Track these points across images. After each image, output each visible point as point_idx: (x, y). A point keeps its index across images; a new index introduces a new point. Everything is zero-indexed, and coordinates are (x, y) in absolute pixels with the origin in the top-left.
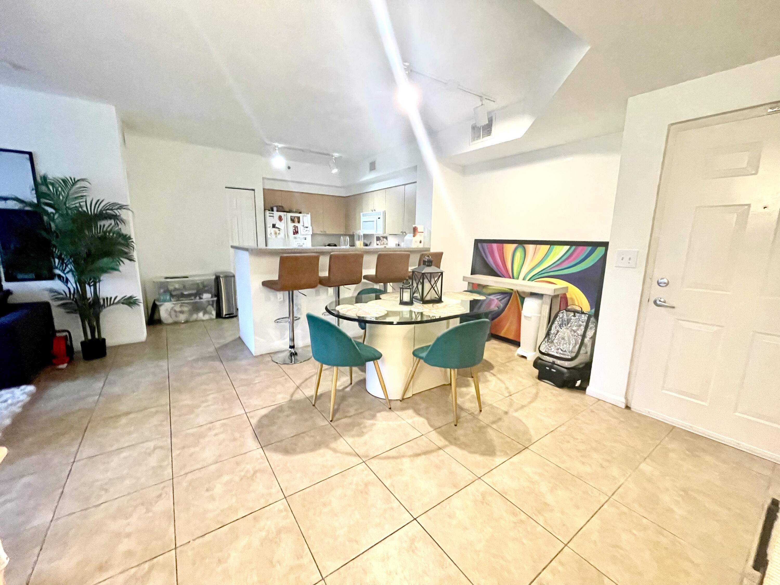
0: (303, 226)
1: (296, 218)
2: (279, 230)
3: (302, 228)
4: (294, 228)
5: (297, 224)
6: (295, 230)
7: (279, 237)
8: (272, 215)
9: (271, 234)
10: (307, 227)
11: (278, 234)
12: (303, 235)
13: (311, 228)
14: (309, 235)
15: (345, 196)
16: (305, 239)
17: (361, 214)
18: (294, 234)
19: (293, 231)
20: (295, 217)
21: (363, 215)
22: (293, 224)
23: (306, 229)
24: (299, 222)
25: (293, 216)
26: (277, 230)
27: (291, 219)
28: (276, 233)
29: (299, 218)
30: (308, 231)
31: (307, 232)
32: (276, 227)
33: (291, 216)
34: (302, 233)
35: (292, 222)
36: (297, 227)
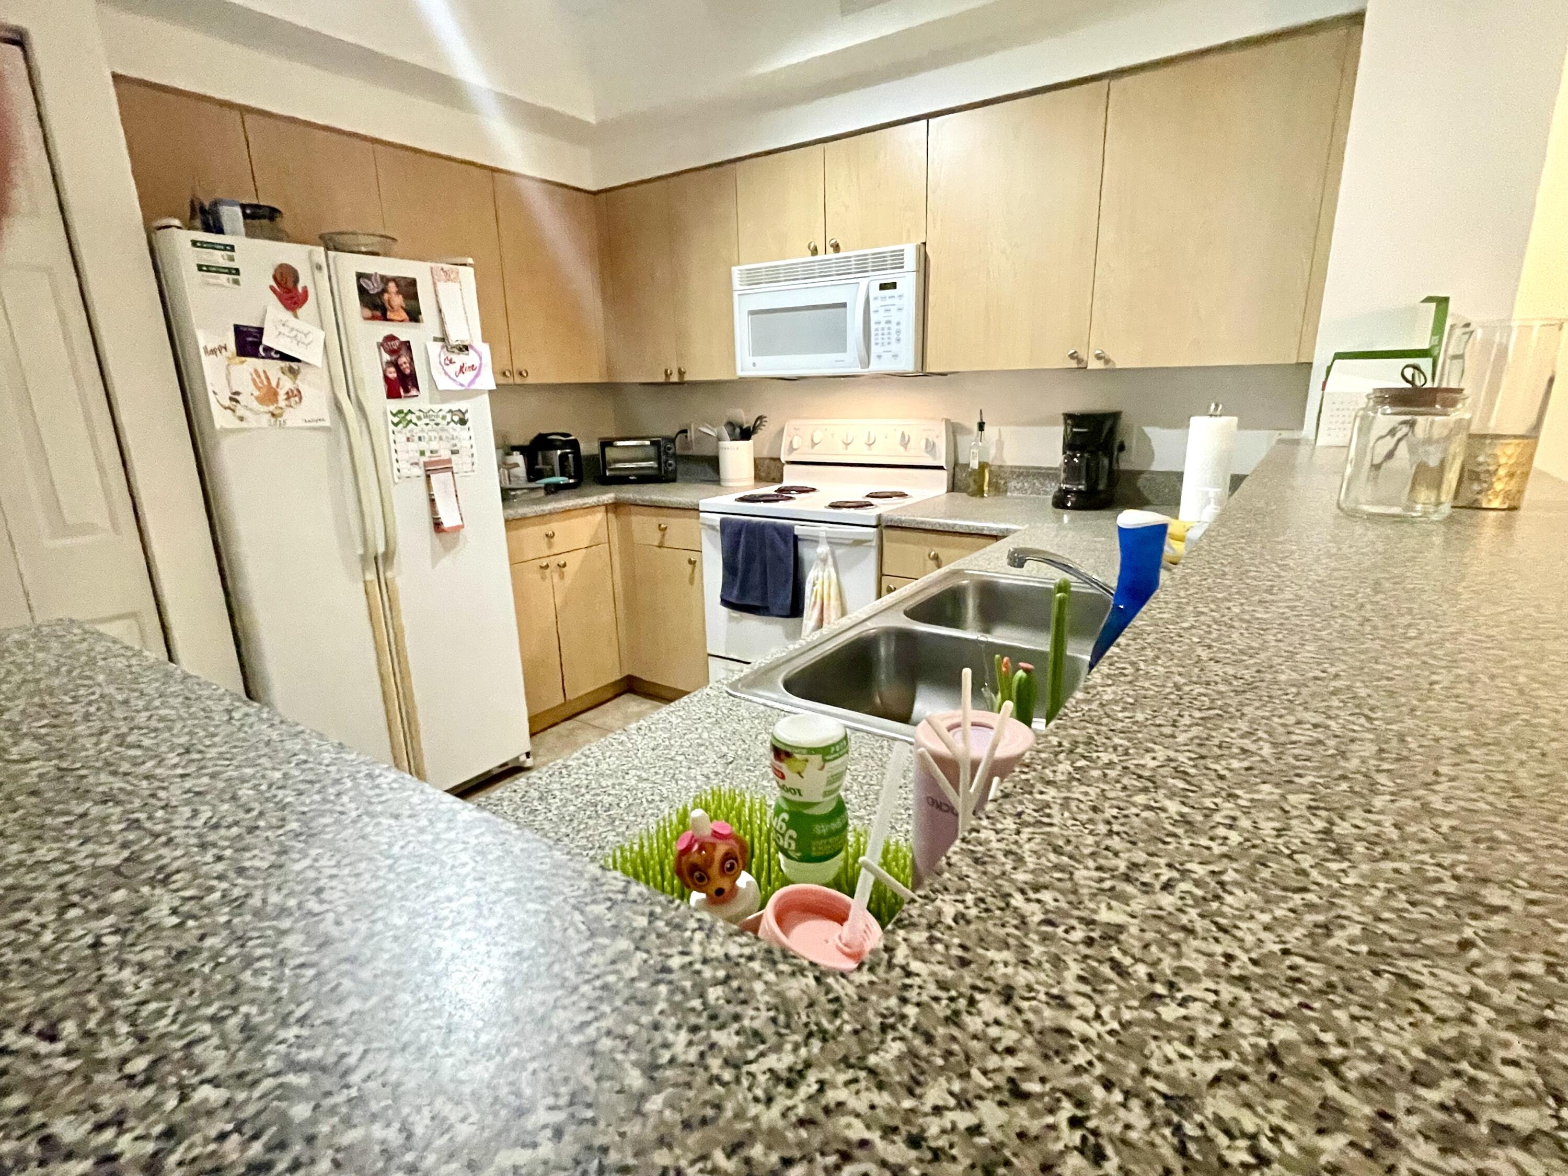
0: (444, 339)
1: (392, 287)
2: (294, 373)
3: (435, 349)
4: (387, 357)
5: (404, 331)
6: (395, 364)
7: (294, 417)
8: (218, 258)
9: (234, 397)
10: (464, 348)
11: (289, 396)
12: (448, 395)
13: (485, 349)
14: (479, 392)
15: (594, 188)
16: (463, 422)
17: (735, 270)
18: (392, 393)
19: (386, 378)
20: (385, 280)
21: (753, 279)
22: (383, 329)
23: (460, 359)
24: (414, 316)
25: (368, 277)
26: (274, 368)
27: (362, 291)
28: (269, 395)
29: (409, 288)
30: (472, 367)
31: (470, 375)
32: (268, 349)
33: (360, 276)
34: (444, 383)
35: (368, 313)
36: (407, 345)
